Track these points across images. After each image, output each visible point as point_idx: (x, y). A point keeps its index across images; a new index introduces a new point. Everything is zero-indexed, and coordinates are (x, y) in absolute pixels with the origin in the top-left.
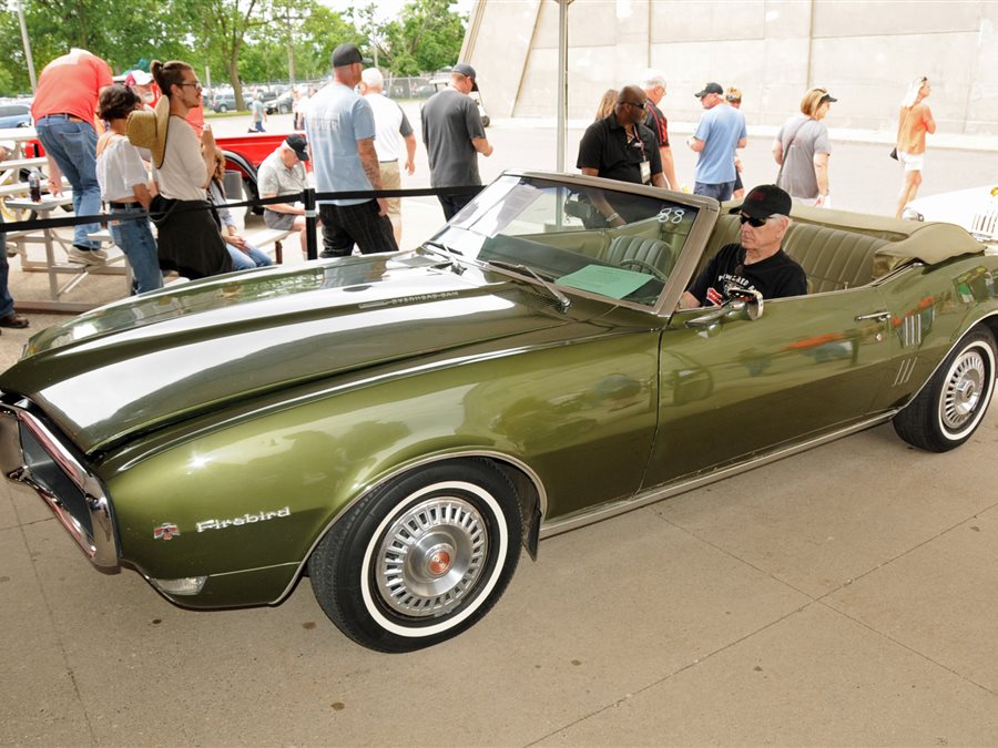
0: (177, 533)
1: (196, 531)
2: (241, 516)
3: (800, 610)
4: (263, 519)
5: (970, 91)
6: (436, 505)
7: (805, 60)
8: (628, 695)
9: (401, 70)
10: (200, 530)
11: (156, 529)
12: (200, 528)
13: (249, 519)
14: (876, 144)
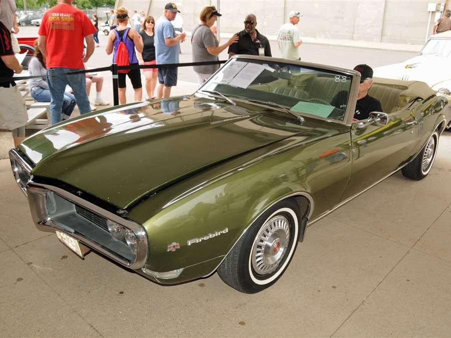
0: (179, 247)
1: (187, 245)
2: (207, 235)
3: (408, 253)
4: (217, 235)
5: (355, 22)
6: (275, 220)
7: (283, 5)
8: (364, 299)
9: (83, 6)
10: (190, 244)
11: (169, 247)
12: (189, 243)
13: (211, 236)
14: (317, 44)
